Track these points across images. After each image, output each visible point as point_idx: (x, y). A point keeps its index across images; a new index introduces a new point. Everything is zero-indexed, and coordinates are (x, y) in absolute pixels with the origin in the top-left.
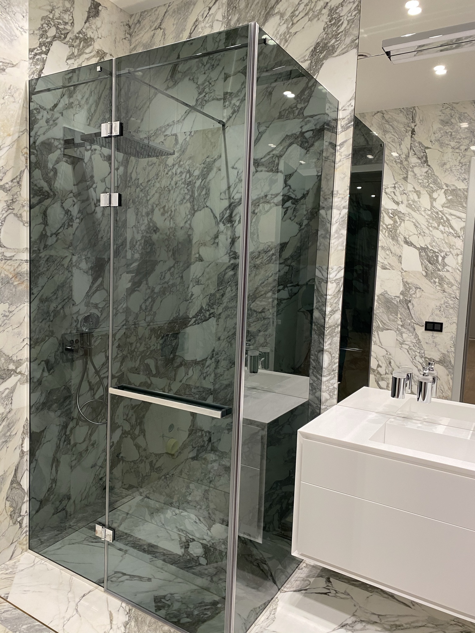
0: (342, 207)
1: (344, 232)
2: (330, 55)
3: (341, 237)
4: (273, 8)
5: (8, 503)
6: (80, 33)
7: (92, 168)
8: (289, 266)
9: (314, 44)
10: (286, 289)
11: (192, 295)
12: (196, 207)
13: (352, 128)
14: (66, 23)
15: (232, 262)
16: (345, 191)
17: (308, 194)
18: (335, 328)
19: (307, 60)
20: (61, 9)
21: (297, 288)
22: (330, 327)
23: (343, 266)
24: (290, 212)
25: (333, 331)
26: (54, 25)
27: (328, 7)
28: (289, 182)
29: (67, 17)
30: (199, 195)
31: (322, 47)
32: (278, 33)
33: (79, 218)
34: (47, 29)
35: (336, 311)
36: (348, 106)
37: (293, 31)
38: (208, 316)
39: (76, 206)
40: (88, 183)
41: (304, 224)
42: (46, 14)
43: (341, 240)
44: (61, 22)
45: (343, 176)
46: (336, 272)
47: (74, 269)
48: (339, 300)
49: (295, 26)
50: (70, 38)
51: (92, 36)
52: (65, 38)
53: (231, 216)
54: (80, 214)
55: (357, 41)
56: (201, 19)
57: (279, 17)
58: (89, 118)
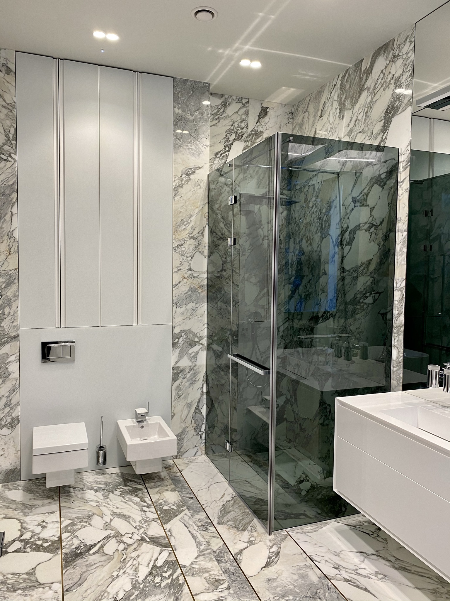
0: (403, 230)
1: (405, 250)
2: (396, 113)
3: (403, 254)
4: (364, 85)
5: (193, 421)
6: (252, 131)
7: (261, 215)
8: (373, 277)
9: (386, 107)
10: (371, 296)
11: (321, 300)
12: (323, 236)
13: (409, 168)
14: (243, 128)
15: (342, 275)
16: (405, 218)
17: (383, 221)
18: (400, 328)
19: (383, 120)
20: (239, 121)
21: (378, 295)
22: (397, 327)
23: (405, 277)
24: (373, 235)
25: (399, 331)
26: (234, 133)
27: (394, 78)
28: (373, 213)
29: (243, 125)
30: (325, 226)
31: (391, 109)
32: (366, 103)
33: (250, 249)
34: (229, 136)
35: (401, 313)
36: (407, 151)
37: (374, 100)
38: (329, 317)
39: (248, 241)
40: (257, 226)
41: (381, 245)
42: (228, 128)
43: (403, 256)
44: (239, 129)
45: (404, 205)
46: (401, 282)
47: (246, 282)
48: (402, 305)
49: (376, 96)
50: (245, 137)
51: (261, 130)
52: (242, 138)
53: (341, 241)
54: (250, 247)
55: (411, 100)
56: (327, 101)
57: (366, 91)
58: (258, 183)
